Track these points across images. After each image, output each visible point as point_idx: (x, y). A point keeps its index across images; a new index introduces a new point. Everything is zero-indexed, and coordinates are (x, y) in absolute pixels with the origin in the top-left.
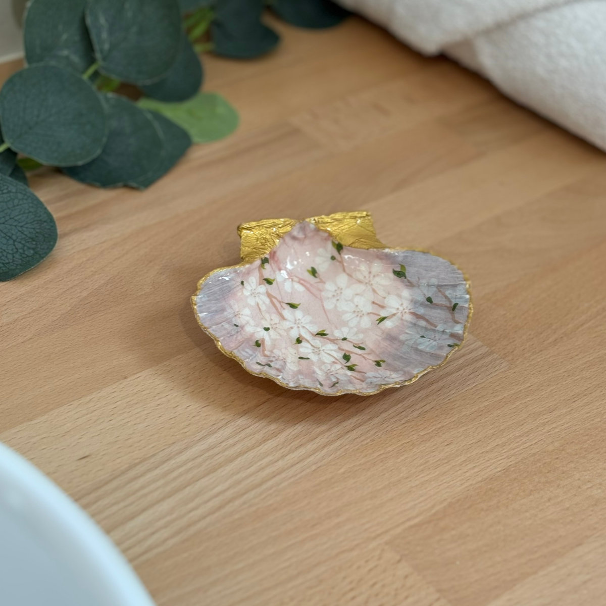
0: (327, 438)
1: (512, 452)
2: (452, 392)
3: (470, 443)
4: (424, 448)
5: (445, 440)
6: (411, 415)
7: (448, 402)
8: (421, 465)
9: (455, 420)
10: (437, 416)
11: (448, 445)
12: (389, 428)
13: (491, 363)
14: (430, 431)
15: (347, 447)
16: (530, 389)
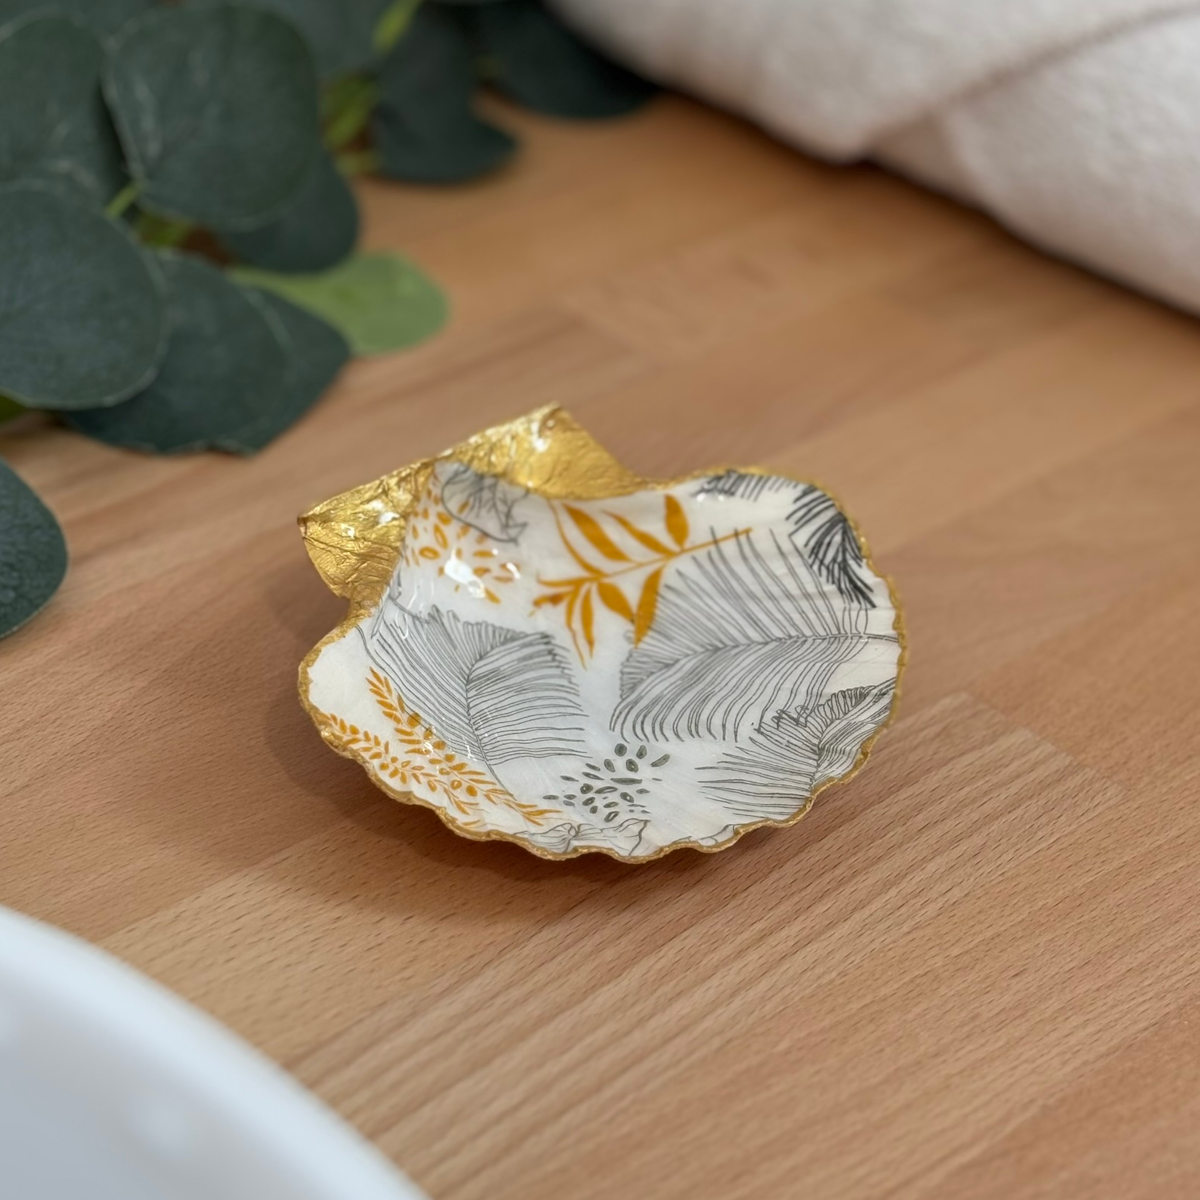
0: (739, 972)
1: (1167, 984)
2: (1006, 857)
3: (1067, 968)
4: (963, 986)
5: (1009, 964)
6: (923, 912)
7: (1001, 878)
8: (962, 1025)
9: (1023, 920)
10: (980, 912)
11: (1016, 975)
12: (876, 945)
13: (1083, 789)
14: (971, 946)
15: (787, 991)
16: (1180, 841)
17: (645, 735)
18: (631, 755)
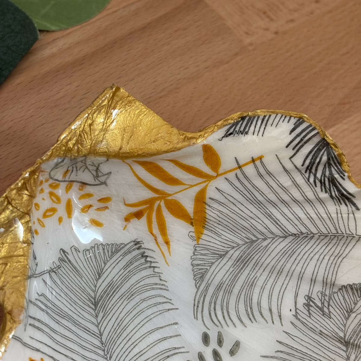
17: (219, 321)
18: (214, 344)
